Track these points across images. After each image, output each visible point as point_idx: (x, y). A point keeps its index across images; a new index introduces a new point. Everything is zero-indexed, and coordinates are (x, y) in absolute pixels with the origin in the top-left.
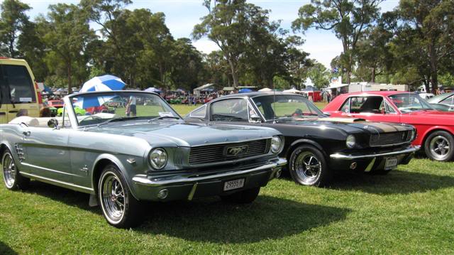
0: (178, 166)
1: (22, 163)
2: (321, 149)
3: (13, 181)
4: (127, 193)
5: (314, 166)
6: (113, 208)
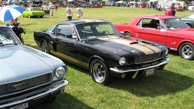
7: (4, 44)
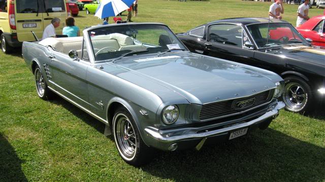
0: (188, 121)
1: (49, 81)
2: (308, 80)
3: (43, 90)
4: (139, 138)
5: (300, 96)
6: (126, 146)
7: (170, 49)
